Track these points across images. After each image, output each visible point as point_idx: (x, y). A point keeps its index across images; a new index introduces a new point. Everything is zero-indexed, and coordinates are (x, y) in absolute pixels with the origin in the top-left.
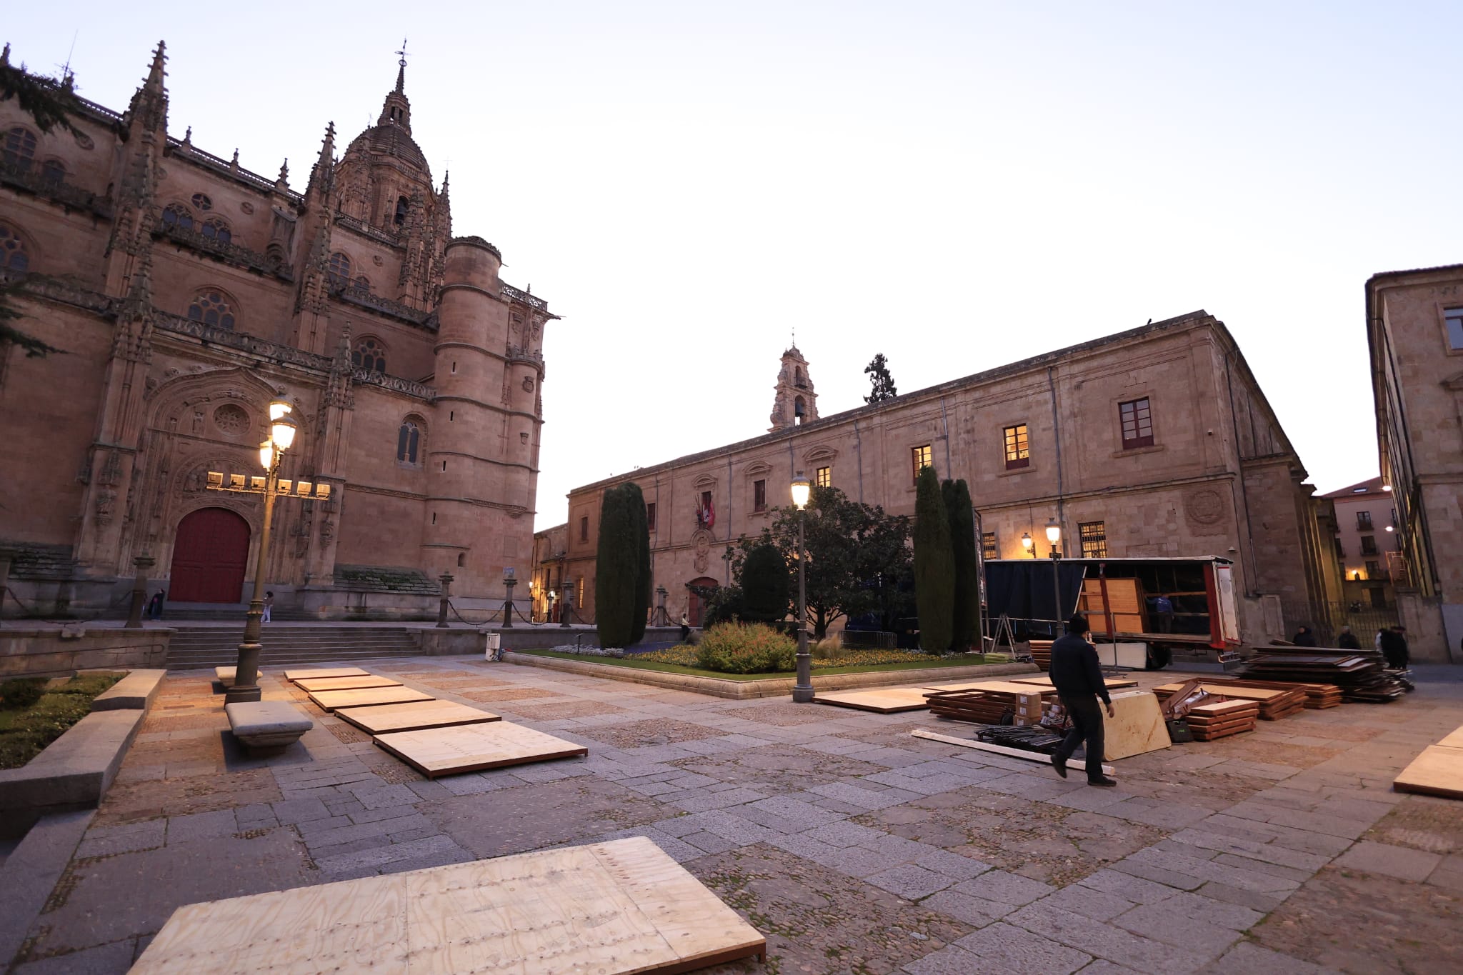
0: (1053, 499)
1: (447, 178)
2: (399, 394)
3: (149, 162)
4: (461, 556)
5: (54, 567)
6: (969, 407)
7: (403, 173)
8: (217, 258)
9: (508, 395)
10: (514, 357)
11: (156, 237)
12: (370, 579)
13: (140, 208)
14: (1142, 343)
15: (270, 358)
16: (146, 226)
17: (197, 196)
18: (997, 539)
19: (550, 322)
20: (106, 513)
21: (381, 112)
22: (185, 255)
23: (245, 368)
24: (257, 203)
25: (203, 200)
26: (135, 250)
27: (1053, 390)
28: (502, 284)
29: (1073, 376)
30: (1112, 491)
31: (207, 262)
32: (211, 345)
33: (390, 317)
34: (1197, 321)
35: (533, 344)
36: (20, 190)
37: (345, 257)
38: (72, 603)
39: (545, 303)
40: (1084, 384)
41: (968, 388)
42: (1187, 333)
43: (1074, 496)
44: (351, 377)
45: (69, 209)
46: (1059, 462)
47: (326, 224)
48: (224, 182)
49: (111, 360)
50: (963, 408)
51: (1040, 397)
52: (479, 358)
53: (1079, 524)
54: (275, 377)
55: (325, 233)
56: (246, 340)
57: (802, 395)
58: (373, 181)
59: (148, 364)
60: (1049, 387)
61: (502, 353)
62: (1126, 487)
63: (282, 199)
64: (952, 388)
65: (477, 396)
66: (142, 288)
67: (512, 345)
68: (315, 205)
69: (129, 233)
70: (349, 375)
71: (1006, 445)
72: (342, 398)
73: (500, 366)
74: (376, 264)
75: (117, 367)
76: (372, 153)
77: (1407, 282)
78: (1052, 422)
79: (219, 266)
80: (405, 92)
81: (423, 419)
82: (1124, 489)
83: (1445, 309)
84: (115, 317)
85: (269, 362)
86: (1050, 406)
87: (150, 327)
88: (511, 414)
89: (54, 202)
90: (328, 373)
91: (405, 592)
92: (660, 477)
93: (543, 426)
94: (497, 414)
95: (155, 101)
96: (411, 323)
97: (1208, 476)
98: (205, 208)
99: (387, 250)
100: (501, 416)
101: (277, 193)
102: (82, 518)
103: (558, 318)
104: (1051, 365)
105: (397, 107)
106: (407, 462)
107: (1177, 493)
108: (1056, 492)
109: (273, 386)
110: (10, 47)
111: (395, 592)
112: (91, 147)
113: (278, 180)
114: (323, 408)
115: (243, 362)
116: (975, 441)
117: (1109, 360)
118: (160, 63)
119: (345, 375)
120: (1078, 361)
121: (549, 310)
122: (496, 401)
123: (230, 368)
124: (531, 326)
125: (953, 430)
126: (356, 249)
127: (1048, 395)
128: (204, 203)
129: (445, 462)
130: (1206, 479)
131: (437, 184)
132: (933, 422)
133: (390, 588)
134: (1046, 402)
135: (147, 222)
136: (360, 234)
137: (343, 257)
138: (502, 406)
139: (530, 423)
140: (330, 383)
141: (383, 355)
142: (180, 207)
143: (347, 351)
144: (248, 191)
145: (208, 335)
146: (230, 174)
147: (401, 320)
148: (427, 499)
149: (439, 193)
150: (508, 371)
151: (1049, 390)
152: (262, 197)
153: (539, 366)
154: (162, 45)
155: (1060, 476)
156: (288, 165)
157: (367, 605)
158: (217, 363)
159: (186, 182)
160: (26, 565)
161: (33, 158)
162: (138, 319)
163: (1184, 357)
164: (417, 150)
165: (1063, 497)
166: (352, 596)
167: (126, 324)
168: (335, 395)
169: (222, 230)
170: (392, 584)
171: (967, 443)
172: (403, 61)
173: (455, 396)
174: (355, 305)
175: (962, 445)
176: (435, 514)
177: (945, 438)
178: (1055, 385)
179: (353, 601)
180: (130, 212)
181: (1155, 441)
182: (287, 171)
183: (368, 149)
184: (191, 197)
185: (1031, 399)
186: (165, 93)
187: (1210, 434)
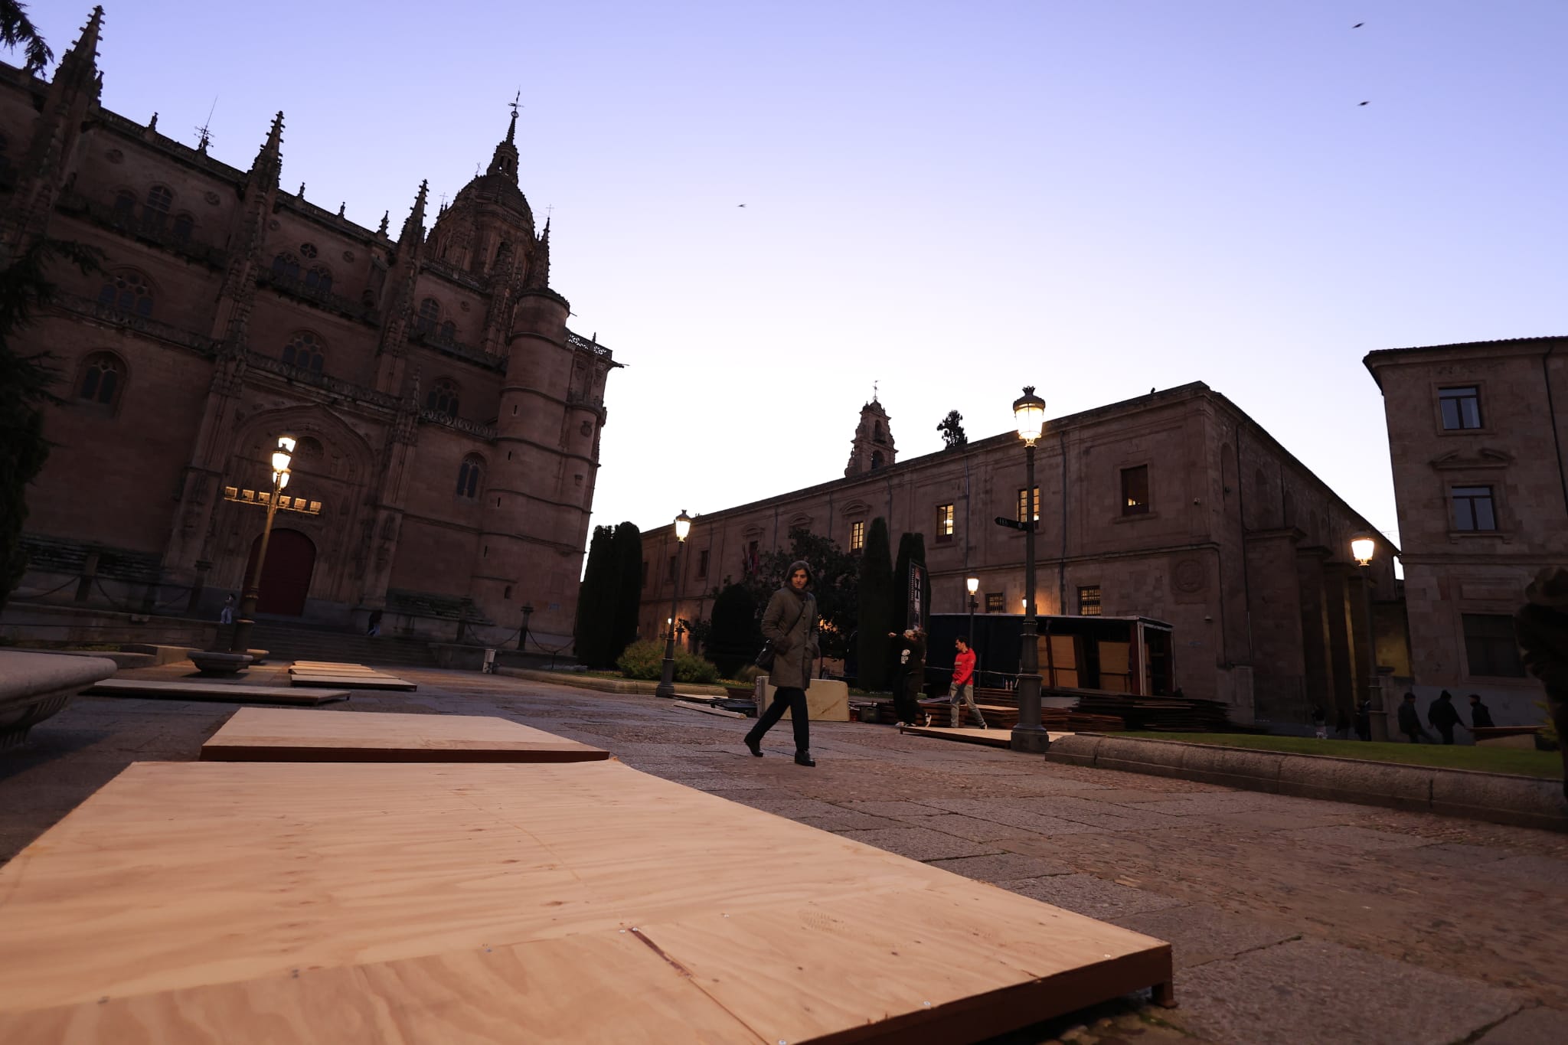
0: (1054, 562)
1: (548, 225)
2: (462, 433)
3: (260, 219)
4: (508, 589)
5: (145, 571)
6: (989, 468)
7: (505, 220)
8: (313, 304)
9: (566, 438)
10: (574, 402)
11: (261, 284)
12: (420, 603)
13: (248, 260)
14: (1144, 411)
15: (346, 396)
16: (252, 276)
17: (305, 246)
18: (1004, 600)
19: (614, 370)
20: (191, 527)
21: (491, 162)
22: (285, 300)
23: (323, 404)
24: (358, 252)
25: (310, 250)
26: (241, 296)
27: (1064, 454)
28: (568, 333)
29: (1082, 441)
30: (1107, 556)
31: (305, 308)
32: (295, 383)
33: (466, 360)
34: (1193, 392)
35: (595, 391)
36: (150, 244)
37: (434, 303)
38: (157, 603)
39: (610, 352)
40: (1092, 449)
41: (989, 449)
42: (1183, 403)
43: (1073, 560)
44: (418, 416)
45: (190, 260)
46: (1065, 525)
47: (412, 275)
48: (330, 233)
49: (208, 393)
50: (983, 469)
51: (1053, 461)
52: (540, 402)
53: (1078, 588)
54: (349, 413)
55: (410, 282)
56: (326, 380)
57: (880, 450)
58: (477, 229)
59: (239, 398)
60: (1061, 451)
61: (564, 399)
62: (1119, 553)
63: (381, 249)
64: (975, 448)
65: (535, 437)
66: (240, 331)
67: (573, 391)
68: (403, 256)
69: (237, 282)
70: (416, 413)
71: (1020, 507)
72: (408, 434)
73: (560, 411)
74: (463, 308)
75: (212, 399)
76: (478, 201)
77: (1402, 361)
78: (1061, 485)
79: (314, 311)
80: (515, 142)
81: (482, 457)
82: (1117, 555)
83: (1440, 389)
84: (215, 356)
85: (345, 400)
86: (1061, 470)
87: (243, 366)
88: (567, 456)
89: (178, 254)
90: (397, 411)
91: (451, 618)
92: (714, 525)
93: (599, 469)
94: (554, 456)
95: (269, 165)
96: (486, 367)
97: (1191, 545)
98: (311, 256)
99: (475, 296)
100: (558, 458)
101: (376, 243)
102: (171, 530)
103: (621, 366)
104: (1064, 429)
105: (506, 156)
106: (465, 497)
107: (1164, 561)
108: (1060, 555)
109: (347, 422)
110: (158, 116)
111: (441, 617)
112: (218, 202)
113: (379, 231)
114: (390, 443)
115: (323, 400)
116: (992, 502)
117: (1114, 427)
118: (277, 132)
119: (411, 414)
120: (1088, 427)
121: (614, 359)
122: (554, 443)
123: (309, 404)
124: (594, 373)
125: (973, 490)
126: (445, 294)
127: (1060, 459)
128: (311, 252)
129: (499, 499)
130: (1189, 548)
131: (539, 230)
132: (957, 481)
133: (438, 614)
134: (1058, 466)
135: (253, 273)
136: (450, 281)
137: (431, 302)
138: (559, 449)
139: (586, 467)
140: (398, 421)
141: (457, 395)
142: (289, 256)
143: (415, 392)
144: (351, 242)
145: (294, 374)
146: (336, 225)
147: (476, 364)
148: (480, 533)
149: (540, 238)
150: (568, 415)
151: (1060, 454)
152: (363, 247)
153: (598, 412)
154: (280, 115)
155: (1065, 539)
156: (388, 217)
157: (415, 627)
158: (299, 399)
159: (297, 232)
160: (123, 568)
161: (167, 213)
162: (234, 358)
163: (1180, 427)
164: (521, 197)
165: (1065, 561)
166: (402, 618)
167: (223, 363)
168: (401, 432)
169: (325, 276)
170: (439, 610)
171: (985, 504)
172: (515, 112)
173: (513, 436)
174: (435, 349)
175: (980, 505)
176: (486, 547)
177: (967, 497)
178: (1066, 450)
179: (402, 622)
180: (239, 264)
181: (1150, 509)
182: (387, 223)
183: (474, 197)
184: (299, 247)
185: (1044, 461)
186: (280, 157)
187: (1196, 503)
